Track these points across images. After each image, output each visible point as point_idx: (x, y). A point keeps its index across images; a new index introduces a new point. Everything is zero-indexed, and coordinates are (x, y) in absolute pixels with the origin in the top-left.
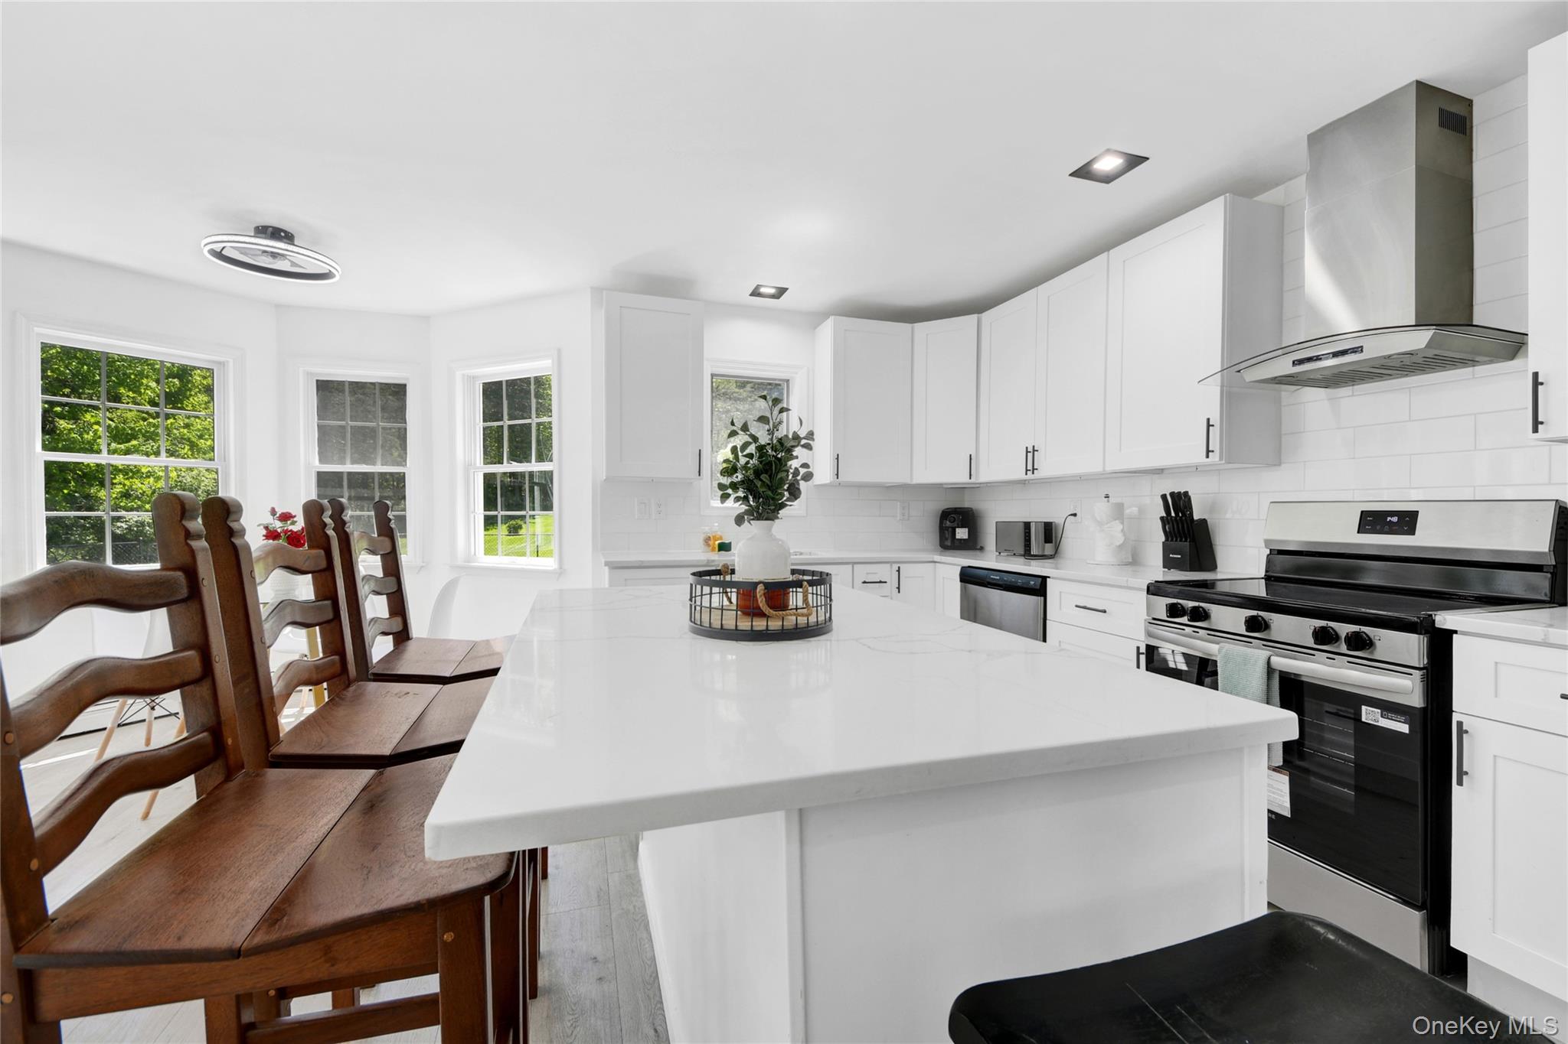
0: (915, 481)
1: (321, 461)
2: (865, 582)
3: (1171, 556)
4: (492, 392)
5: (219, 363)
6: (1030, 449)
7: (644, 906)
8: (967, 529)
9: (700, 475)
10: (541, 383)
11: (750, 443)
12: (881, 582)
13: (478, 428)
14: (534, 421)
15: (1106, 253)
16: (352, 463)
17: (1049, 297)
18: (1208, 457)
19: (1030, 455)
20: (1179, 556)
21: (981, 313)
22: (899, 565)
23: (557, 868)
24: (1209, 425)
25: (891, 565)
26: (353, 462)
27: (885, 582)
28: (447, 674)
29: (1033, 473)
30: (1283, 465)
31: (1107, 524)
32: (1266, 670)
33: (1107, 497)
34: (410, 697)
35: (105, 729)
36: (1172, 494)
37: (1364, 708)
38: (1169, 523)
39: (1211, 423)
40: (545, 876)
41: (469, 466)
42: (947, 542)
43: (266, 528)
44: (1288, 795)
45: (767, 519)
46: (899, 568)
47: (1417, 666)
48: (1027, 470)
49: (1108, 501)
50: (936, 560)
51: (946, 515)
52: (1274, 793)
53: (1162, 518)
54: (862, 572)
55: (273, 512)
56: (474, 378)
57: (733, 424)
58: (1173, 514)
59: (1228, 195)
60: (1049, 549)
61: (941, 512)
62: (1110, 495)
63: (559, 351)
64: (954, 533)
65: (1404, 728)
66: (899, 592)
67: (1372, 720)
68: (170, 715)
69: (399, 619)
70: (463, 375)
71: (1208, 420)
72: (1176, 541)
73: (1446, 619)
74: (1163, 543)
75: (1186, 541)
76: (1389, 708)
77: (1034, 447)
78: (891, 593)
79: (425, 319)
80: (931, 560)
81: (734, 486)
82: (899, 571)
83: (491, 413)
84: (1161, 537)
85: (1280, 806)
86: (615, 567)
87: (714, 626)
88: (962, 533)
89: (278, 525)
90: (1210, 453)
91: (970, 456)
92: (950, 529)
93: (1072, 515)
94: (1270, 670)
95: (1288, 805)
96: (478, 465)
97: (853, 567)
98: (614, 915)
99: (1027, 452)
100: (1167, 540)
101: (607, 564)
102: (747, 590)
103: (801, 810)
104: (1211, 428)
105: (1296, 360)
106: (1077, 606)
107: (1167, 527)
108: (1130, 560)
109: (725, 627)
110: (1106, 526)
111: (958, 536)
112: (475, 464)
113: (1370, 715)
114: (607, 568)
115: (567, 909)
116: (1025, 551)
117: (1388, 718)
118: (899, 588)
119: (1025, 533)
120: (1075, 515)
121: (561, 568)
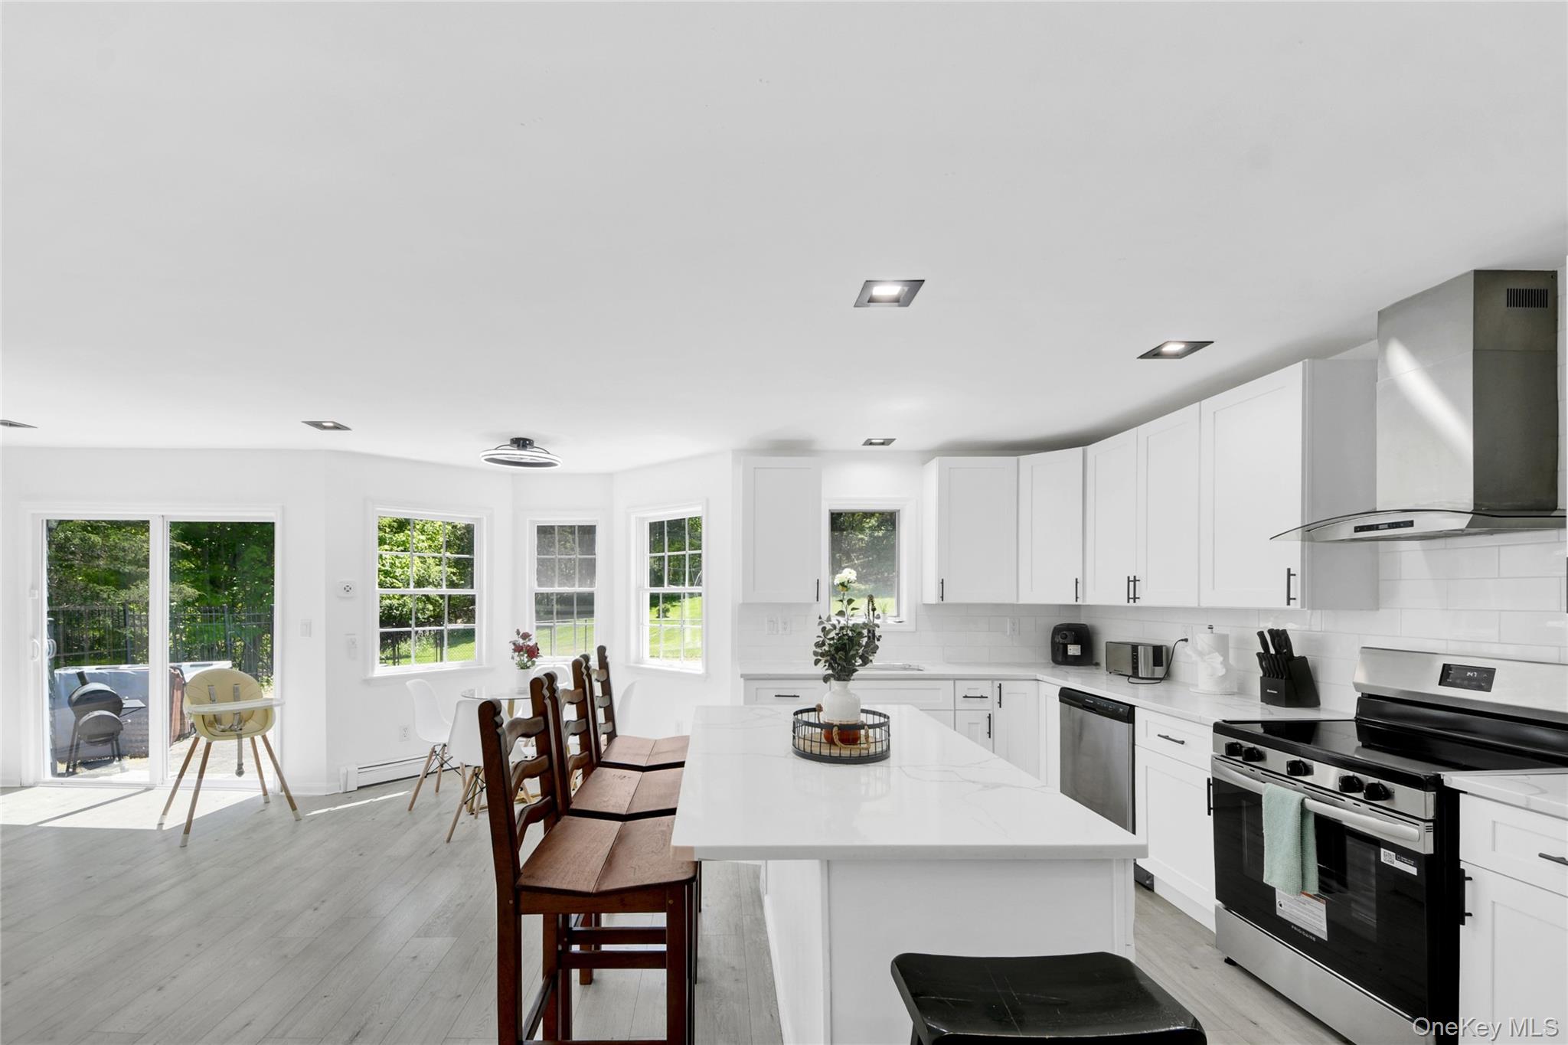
0: (1021, 602)
1: (540, 585)
2: (966, 697)
3: (1268, 691)
4: (656, 528)
5: (477, 519)
6: (1132, 579)
7: (767, 940)
8: (1080, 646)
9: (818, 600)
10: (696, 523)
11: (832, 630)
12: (982, 697)
13: (646, 557)
14: (688, 552)
15: (1198, 403)
16: (559, 587)
17: (1148, 438)
18: (1289, 604)
19: (1132, 584)
20: (1276, 692)
21: (1088, 445)
22: (1000, 682)
23: (707, 906)
24: (1289, 575)
25: (992, 683)
26: (560, 585)
27: (987, 697)
28: (643, 764)
29: (1135, 602)
30: (1380, 610)
31: (1209, 654)
32: (1300, 811)
33: (1211, 627)
34: (626, 780)
35: (419, 776)
36: (1271, 632)
37: (1382, 850)
38: (1265, 659)
39: (1292, 573)
40: (700, 911)
41: (639, 588)
42: (1060, 657)
43: (514, 644)
44: (1325, 920)
45: (844, 680)
46: (1000, 684)
47: (1424, 818)
48: (1129, 598)
49: (1212, 632)
50: (1038, 678)
51: (1058, 630)
52: (1314, 919)
53: (1258, 654)
54: (963, 688)
55: (518, 633)
56: (644, 519)
57: (820, 618)
58: (1272, 651)
59: (1306, 360)
60: (1159, 671)
61: (1052, 628)
62: (1214, 627)
63: (708, 500)
64: (1065, 650)
65: (1413, 871)
66: (1000, 707)
67: (1388, 861)
68: (452, 769)
69: (611, 723)
70: (636, 518)
71: (1289, 570)
72: (1273, 676)
73: (1453, 779)
74: (1261, 678)
75: (1282, 678)
76: (1402, 852)
77: (1135, 577)
78: (993, 708)
79: (610, 475)
80: (1034, 678)
81: (822, 655)
82: (1000, 687)
83: (656, 545)
84: (1261, 673)
85: (1319, 930)
86: (747, 678)
87: (806, 751)
88: (1074, 650)
89: (521, 641)
90: (1291, 601)
91: (1077, 580)
92: (1061, 646)
93: (1182, 640)
94: (1304, 811)
95: (1325, 929)
96: (646, 587)
97: (954, 683)
98: (746, 943)
99: (1129, 581)
100: (1264, 675)
101: (742, 676)
102: (828, 727)
103: (828, 861)
104: (1292, 577)
105: (1359, 527)
106: (1159, 735)
107: (1264, 663)
108: (1236, 690)
109: (813, 752)
110: (1207, 657)
111: (1070, 653)
112: (643, 587)
113: (1387, 857)
114: (742, 679)
115: (715, 934)
116: (1134, 673)
117: (1401, 861)
118: (1000, 703)
119: (1133, 655)
120: (1186, 640)
121: (707, 673)
